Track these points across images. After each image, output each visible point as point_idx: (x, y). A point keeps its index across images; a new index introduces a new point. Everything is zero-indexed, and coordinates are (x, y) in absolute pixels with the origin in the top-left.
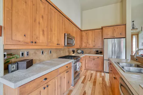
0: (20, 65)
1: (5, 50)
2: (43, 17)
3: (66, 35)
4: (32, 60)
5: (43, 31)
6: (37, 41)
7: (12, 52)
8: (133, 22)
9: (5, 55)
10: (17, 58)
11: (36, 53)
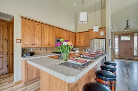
0: (28, 55)
1: (22, 48)
2: (38, 32)
3: (56, 38)
4: (34, 53)
5: (39, 39)
6: (35, 44)
7: (26, 49)
8: (127, 21)
9: (22, 50)
10: (27, 51)
11: (37, 50)
